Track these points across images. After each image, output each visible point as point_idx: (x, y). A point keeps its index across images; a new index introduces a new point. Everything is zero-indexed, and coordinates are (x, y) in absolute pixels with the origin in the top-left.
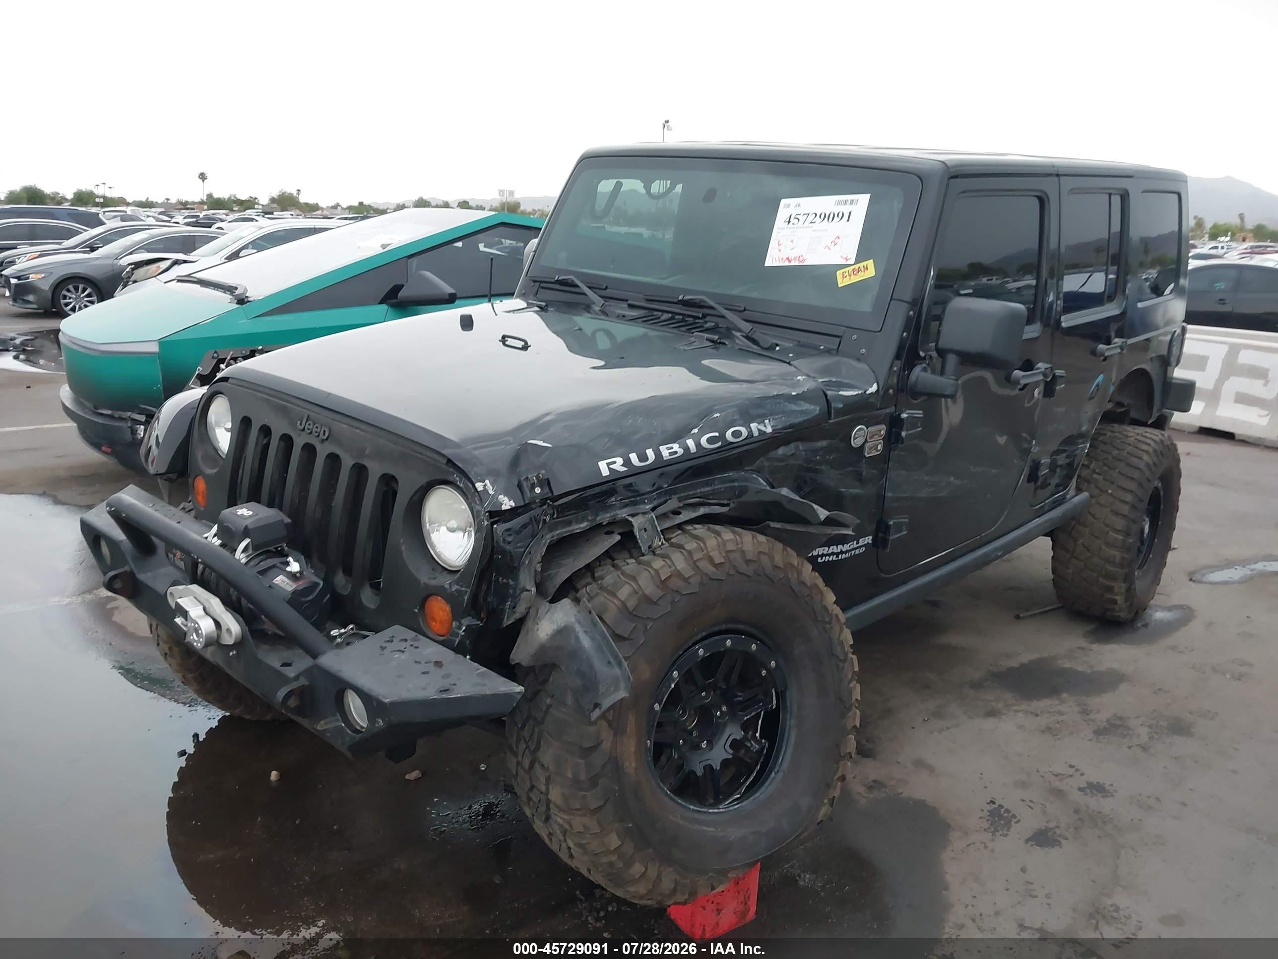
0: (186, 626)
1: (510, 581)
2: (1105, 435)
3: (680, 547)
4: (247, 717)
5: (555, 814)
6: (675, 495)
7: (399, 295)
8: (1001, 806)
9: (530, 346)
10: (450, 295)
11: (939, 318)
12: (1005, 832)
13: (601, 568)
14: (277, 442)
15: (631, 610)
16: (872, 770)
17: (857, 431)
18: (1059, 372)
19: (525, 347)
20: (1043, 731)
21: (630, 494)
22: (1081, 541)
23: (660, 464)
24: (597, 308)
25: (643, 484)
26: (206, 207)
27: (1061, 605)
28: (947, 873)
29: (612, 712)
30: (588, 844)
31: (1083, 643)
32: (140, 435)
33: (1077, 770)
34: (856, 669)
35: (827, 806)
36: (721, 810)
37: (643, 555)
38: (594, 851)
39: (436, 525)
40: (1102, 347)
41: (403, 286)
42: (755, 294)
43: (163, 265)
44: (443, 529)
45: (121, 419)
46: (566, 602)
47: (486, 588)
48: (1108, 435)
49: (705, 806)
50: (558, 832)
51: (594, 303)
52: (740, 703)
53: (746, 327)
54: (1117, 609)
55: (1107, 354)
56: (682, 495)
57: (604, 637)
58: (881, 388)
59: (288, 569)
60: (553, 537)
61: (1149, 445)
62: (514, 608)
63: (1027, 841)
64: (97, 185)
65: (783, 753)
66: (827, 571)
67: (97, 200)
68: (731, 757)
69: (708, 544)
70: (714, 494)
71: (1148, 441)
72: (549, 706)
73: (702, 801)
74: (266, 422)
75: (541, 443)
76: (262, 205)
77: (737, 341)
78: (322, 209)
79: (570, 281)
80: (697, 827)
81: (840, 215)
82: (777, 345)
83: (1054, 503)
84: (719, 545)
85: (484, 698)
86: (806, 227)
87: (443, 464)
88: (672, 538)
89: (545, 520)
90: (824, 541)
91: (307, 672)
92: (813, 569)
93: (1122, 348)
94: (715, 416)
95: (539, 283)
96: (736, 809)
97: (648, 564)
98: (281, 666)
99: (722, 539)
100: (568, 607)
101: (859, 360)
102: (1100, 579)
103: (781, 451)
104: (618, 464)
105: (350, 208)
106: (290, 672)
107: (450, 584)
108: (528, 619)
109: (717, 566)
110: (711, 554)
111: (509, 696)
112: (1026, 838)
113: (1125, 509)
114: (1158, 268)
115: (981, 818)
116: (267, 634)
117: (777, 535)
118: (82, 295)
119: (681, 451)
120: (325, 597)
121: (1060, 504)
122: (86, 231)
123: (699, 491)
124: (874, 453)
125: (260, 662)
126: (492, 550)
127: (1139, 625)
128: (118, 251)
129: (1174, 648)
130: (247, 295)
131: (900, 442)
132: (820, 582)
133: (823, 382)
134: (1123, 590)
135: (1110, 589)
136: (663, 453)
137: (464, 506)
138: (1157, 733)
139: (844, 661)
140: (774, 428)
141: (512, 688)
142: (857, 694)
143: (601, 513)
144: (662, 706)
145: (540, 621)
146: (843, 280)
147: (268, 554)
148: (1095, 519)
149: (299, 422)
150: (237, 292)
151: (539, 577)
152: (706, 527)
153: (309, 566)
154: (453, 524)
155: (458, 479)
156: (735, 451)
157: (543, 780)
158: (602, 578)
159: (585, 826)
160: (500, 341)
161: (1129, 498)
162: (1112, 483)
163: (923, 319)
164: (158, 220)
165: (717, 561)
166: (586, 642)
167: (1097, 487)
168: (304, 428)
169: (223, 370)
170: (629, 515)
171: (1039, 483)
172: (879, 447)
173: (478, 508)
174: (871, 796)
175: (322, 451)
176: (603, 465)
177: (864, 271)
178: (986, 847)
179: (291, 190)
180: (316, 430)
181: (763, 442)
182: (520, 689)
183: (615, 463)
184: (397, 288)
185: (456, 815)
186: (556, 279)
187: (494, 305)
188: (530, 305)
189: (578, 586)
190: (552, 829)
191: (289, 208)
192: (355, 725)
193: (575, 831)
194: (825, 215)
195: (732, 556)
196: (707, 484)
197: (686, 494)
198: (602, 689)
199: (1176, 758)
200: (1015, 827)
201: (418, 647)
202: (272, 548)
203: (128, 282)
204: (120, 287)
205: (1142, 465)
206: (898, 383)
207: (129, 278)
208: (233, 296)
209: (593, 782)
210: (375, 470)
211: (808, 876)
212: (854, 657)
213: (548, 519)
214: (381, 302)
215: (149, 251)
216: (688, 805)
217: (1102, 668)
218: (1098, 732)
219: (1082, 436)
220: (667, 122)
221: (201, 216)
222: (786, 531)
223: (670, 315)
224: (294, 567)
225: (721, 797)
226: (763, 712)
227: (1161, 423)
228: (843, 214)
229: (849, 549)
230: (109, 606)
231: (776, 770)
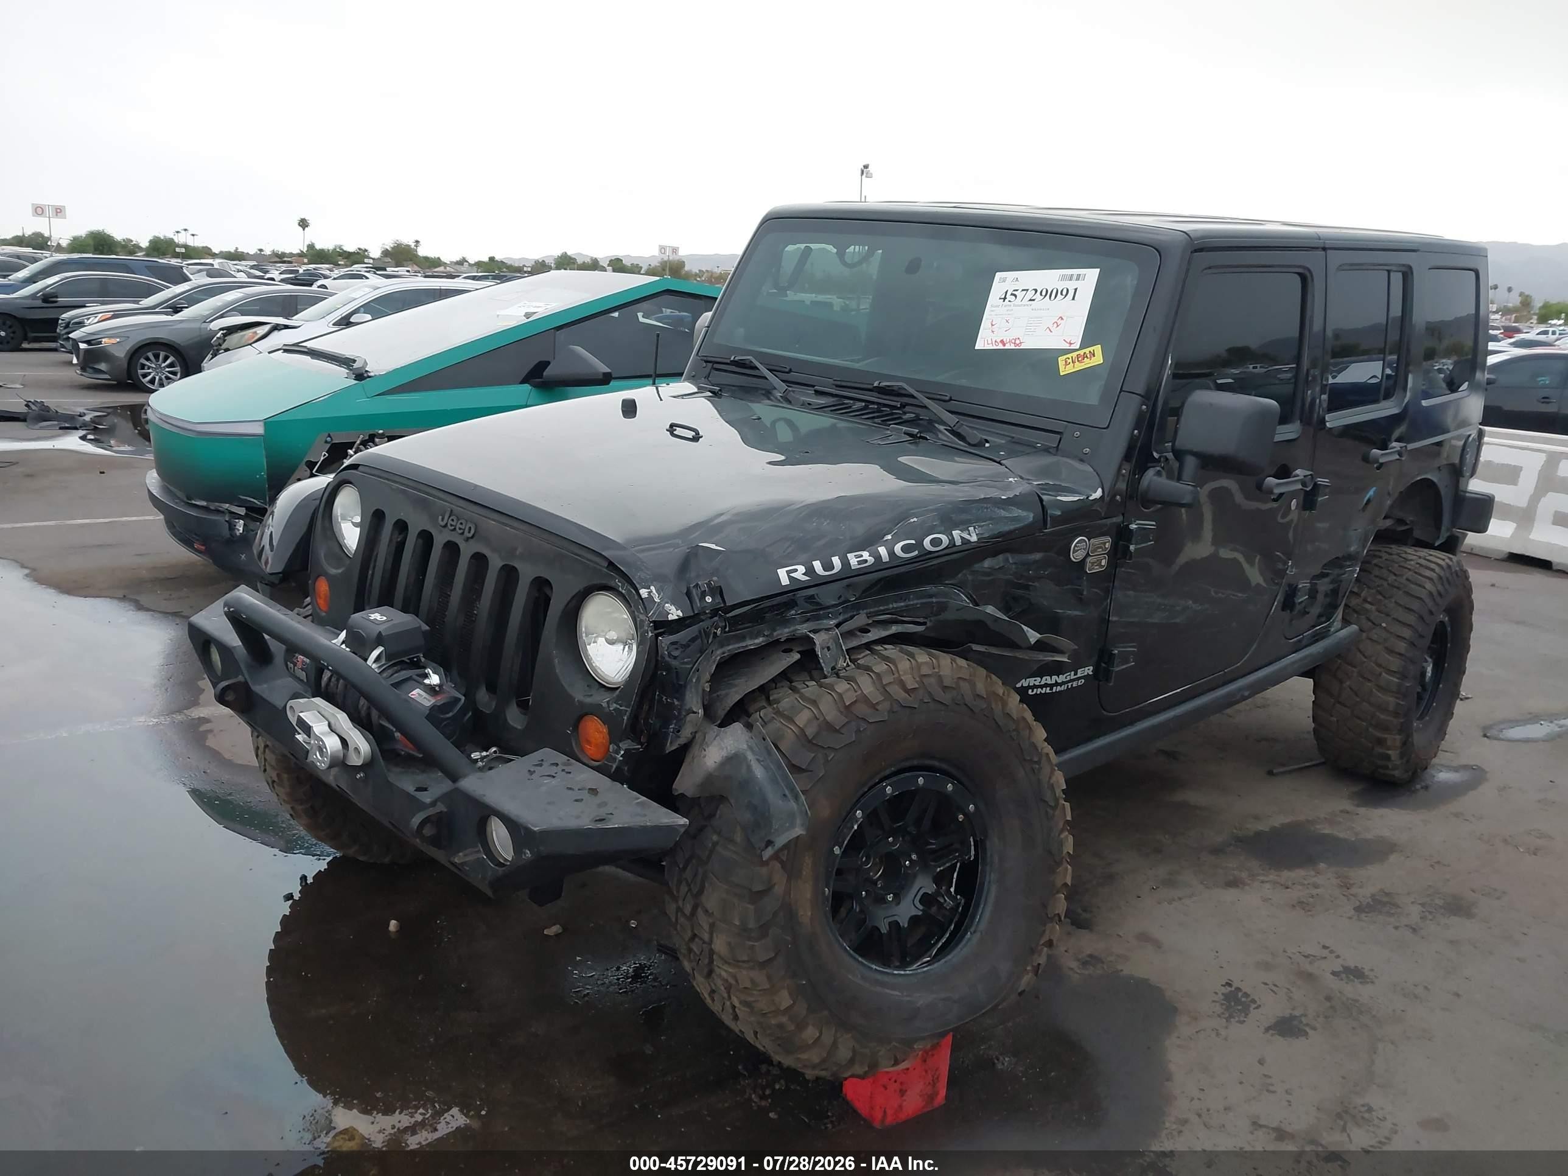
0: (309, 743)
1: (675, 700)
2: (1381, 557)
3: (868, 669)
4: (361, 858)
5: (719, 967)
6: (863, 610)
7: (545, 374)
8: (1238, 989)
9: (702, 437)
10: (605, 374)
11: (1177, 412)
12: (1242, 1019)
13: (775, 691)
14: (415, 540)
15: (810, 738)
16: (1087, 943)
17: (1077, 543)
18: (1322, 481)
19: (696, 438)
20: (1293, 906)
21: (812, 607)
22: (1348, 683)
23: (848, 574)
24: (778, 395)
25: (828, 596)
26: (306, 261)
27: (1323, 760)
28: (1170, 1061)
29: (786, 852)
30: (754, 1001)
31: (1347, 805)
32: (239, 530)
33: (1332, 952)
34: (1069, 818)
35: (1030, 975)
36: (908, 972)
37: (825, 677)
38: (762, 1010)
39: (595, 635)
40: (1375, 452)
41: (548, 363)
42: (964, 382)
43: (261, 331)
44: (601, 640)
45: (218, 511)
46: (737, 727)
47: (647, 707)
48: (1384, 558)
49: (889, 967)
50: (722, 988)
51: (775, 388)
52: (934, 851)
53: (952, 419)
54: (1390, 767)
55: (1381, 460)
56: (872, 610)
57: (780, 767)
58: (1106, 493)
59: (427, 681)
60: (724, 653)
61: (1433, 570)
62: (679, 731)
63: (1267, 1030)
64: (178, 232)
65: (980, 912)
66: (1039, 705)
67: (178, 250)
68: (920, 913)
69: (900, 666)
70: (908, 610)
71: (1433, 566)
72: (715, 844)
73: (886, 963)
74: (402, 516)
75: (713, 546)
76: (373, 259)
77: (940, 436)
78: (445, 265)
79: (747, 362)
80: (879, 989)
81: (1064, 293)
82: (987, 441)
83: (1314, 636)
84: (912, 668)
85: (644, 830)
86: (1024, 305)
87: (604, 567)
88: (859, 659)
89: (715, 633)
90: (1035, 668)
91: (445, 797)
92: (1020, 701)
93: (1400, 454)
94: (912, 520)
95: (711, 364)
96: (924, 972)
97: (831, 687)
98: (416, 790)
99: (916, 660)
100: (739, 732)
101: (1082, 460)
102: (1370, 729)
103: (987, 563)
104: (800, 572)
105: (479, 265)
106: (426, 798)
107: (608, 702)
108: (693, 744)
109: (908, 691)
110: (903, 678)
111: (671, 829)
112: (1267, 1026)
113: (1402, 646)
114: (1455, 358)
115: (1214, 1001)
116: (399, 755)
117: (981, 660)
118: (163, 365)
119: (871, 560)
120: (465, 715)
121: (1323, 638)
122: (168, 288)
123: (891, 606)
124: (1097, 569)
125: (390, 785)
126: (656, 666)
127: (1418, 787)
128: (208, 313)
129: (1457, 815)
130: (367, 369)
131: (1128, 558)
132: (1029, 715)
133: (1039, 484)
134: (1398, 743)
135: (1380, 742)
136: (851, 561)
137: (626, 616)
138: (1430, 913)
139: (1054, 808)
140: (980, 536)
141: (676, 820)
142: (1069, 847)
143: (778, 628)
144: (842, 850)
145: (708, 747)
146: (1065, 368)
147: (402, 665)
148: (1366, 657)
149: (440, 517)
150: (355, 366)
151: (707, 697)
152: (898, 648)
153: (449, 679)
154: (613, 635)
155: (620, 584)
156: (935, 562)
157: (706, 927)
158: (778, 702)
159: (752, 981)
160: (667, 430)
161: (1407, 633)
162: (1388, 615)
163: (1158, 415)
164: (249, 275)
165: (910, 687)
166: (759, 772)
167: (1369, 619)
168: (447, 524)
169: (351, 456)
170: (810, 632)
171: (1295, 612)
172: (1103, 562)
173: (642, 617)
174: (1087, 972)
175: (467, 551)
176: (782, 573)
177: (1091, 357)
178: (1218, 1034)
179: (408, 240)
180: (461, 526)
181: (966, 552)
182: (684, 821)
183: (796, 570)
184: (543, 365)
185: (602, 977)
186: (732, 359)
187: (659, 388)
188: (701, 390)
189: (751, 710)
190: (715, 985)
191: (405, 263)
192: (498, 858)
193: (741, 986)
194: (1047, 291)
195: (926, 681)
196: (900, 598)
197: (876, 609)
198: (776, 826)
199: (1451, 942)
200: (1253, 1013)
201: (570, 773)
202: (405, 659)
203: (218, 350)
204: (210, 356)
205: (1423, 594)
206: (1127, 489)
207: (220, 345)
208: (351, 370)
209: (764, 930)
210: (527, 573)
211: (1007, 1059)
212: (1067, 805)
213: (719, 632)
214: (524, 381)
215: (243, 313)
216: (870, 965)
217: (1369, 836)
218: (1359, 909)
219: (1351, 557)
220: (866, 167)
221: (301, 271)
222: (990, 655)
223: (863, 404)
224: (434, 679)
225: (908, 960)
226: (958, 864)
227: (1451, 545)
228: (1068, 290)
229: (1065, 680)
230: (202, 729)
231: (972, 929)
